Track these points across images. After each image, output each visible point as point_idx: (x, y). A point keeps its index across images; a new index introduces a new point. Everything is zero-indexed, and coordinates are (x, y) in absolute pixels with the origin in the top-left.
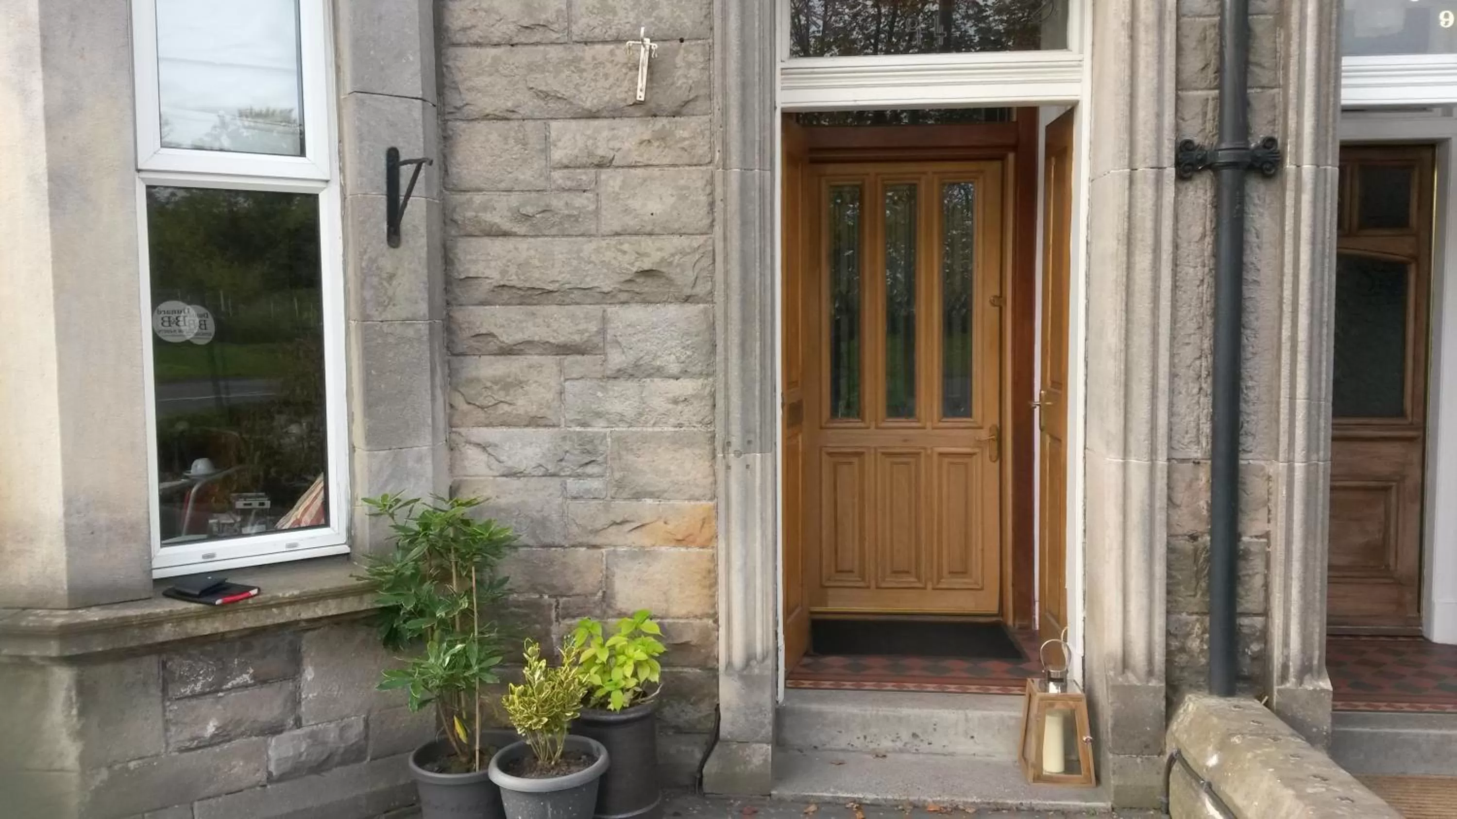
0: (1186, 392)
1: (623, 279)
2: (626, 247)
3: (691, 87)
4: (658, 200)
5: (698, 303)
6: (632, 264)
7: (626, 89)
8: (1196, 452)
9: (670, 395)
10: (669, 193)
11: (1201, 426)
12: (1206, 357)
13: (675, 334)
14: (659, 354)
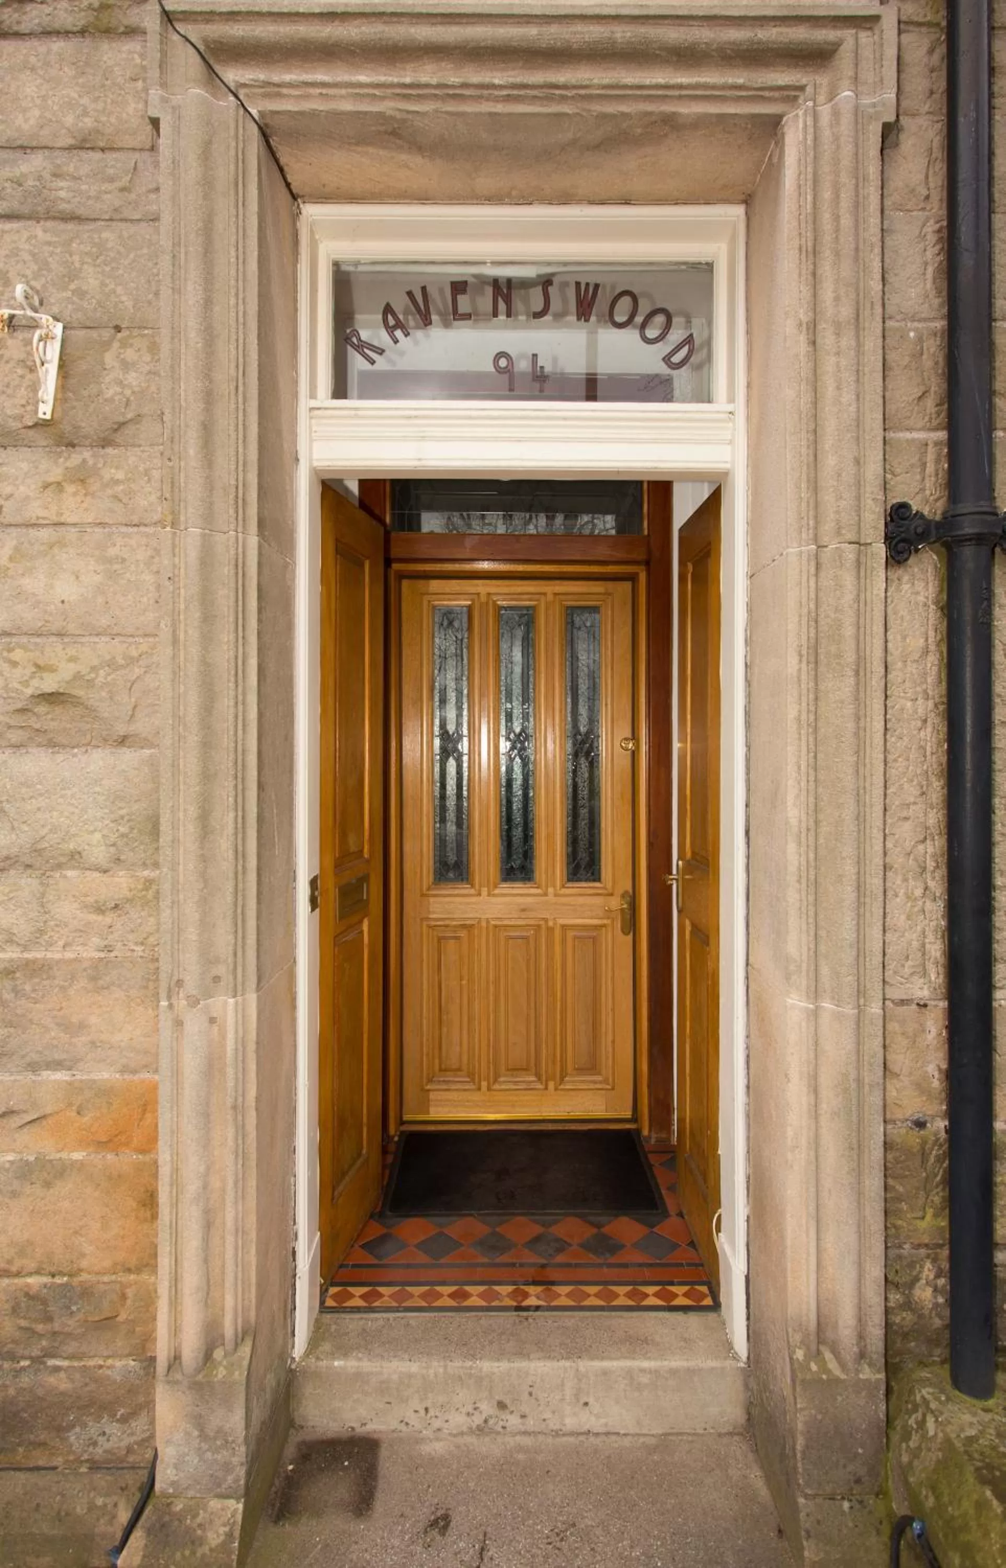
0: (906, 894)
1: (11, 708)
2: (18, 655)
3: (128, 400)
4: (73, 578)
5: (142, 748)
6: (26, 684)
7: (23, 402)
8: (921, 989)
9: (91, 899)
10: (91, 568)
11: (928, 946)
12: (933, 840)
13: (101, 799)
14: (73, 830)
